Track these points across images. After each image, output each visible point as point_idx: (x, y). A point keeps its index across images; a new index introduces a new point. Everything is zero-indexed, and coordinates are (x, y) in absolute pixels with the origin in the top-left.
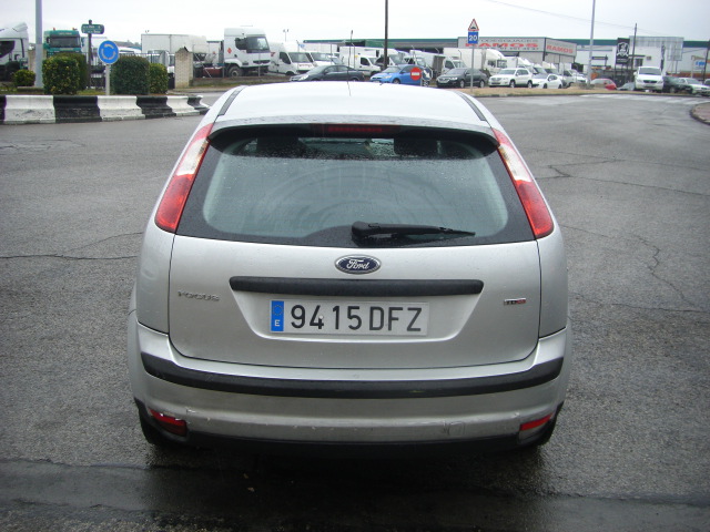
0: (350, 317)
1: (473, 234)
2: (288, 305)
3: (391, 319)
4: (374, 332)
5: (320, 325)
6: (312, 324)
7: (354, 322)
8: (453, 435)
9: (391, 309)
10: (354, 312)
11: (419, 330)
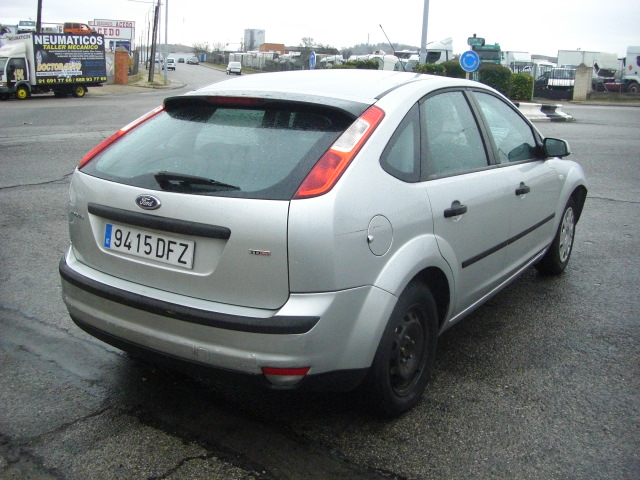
0: (146, 244)
1: (238, 189)
2: (114, 228)
3: (170, 250)
4: (159, 259)
5: (129, 247)
6: (125, 245)
7: (147, 249)
8: (201, 359)
9: (170, 242)
10: (148, 241)
11: (185, 263)
